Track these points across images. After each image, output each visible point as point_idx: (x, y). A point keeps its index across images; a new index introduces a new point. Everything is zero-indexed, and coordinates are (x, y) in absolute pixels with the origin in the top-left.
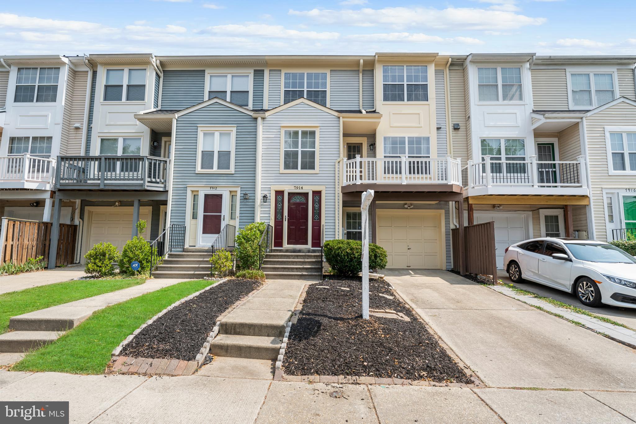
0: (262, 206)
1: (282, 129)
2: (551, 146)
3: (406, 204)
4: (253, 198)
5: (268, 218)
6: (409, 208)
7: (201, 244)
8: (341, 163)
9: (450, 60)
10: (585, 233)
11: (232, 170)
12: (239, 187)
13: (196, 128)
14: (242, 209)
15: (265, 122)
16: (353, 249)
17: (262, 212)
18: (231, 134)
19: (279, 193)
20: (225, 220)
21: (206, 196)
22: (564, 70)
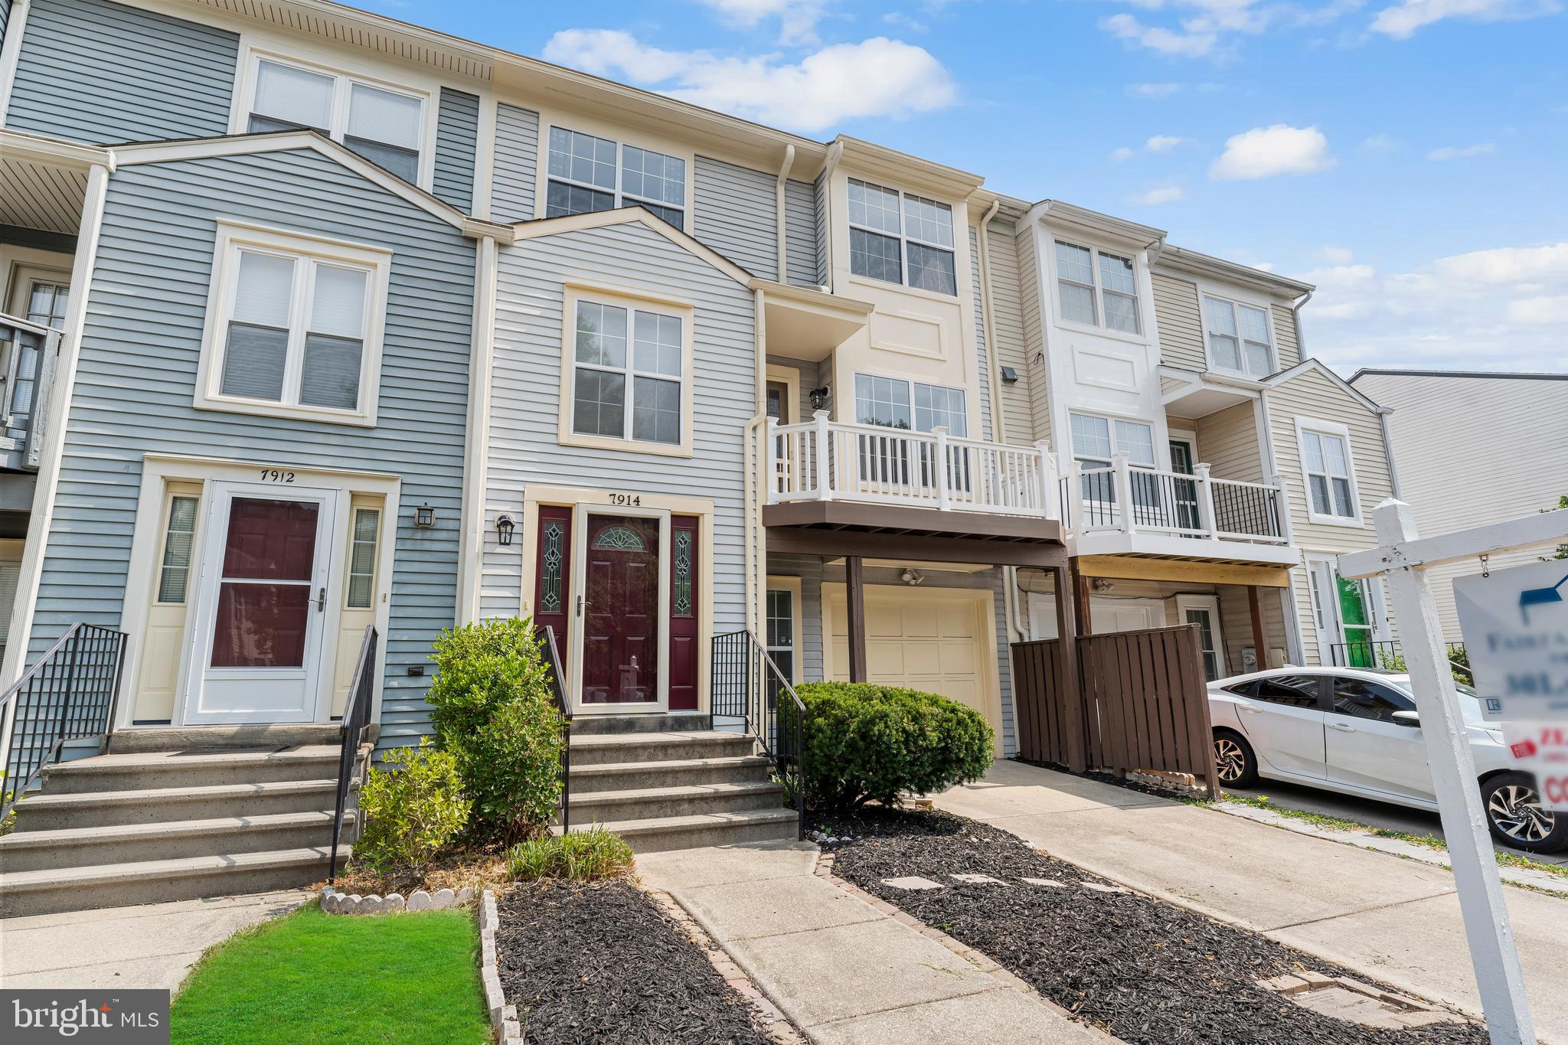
0: (489, 559)
1: (567, 292)
2: (1183, 448)
3: (903, 571)
4: (451, 525)
5: (514, 603)
6: (913, 582)
7: (200, 711)
8: (761, 431)
9: (996, 204)
10: (1281, 653)
11: (367, 410)
12: (394, 479)
13: (208, 226)
14: (405, 567)
15: (504, 259)
16: (922, 716)
17: (488, 581)
18: (369, 277)
19: (555, 516)
20: (328, 607)
21: (240, 507)
22: (1193, 286)
